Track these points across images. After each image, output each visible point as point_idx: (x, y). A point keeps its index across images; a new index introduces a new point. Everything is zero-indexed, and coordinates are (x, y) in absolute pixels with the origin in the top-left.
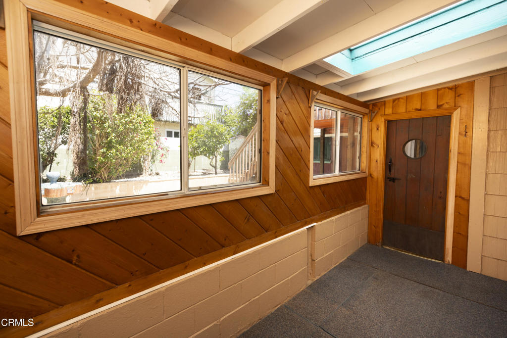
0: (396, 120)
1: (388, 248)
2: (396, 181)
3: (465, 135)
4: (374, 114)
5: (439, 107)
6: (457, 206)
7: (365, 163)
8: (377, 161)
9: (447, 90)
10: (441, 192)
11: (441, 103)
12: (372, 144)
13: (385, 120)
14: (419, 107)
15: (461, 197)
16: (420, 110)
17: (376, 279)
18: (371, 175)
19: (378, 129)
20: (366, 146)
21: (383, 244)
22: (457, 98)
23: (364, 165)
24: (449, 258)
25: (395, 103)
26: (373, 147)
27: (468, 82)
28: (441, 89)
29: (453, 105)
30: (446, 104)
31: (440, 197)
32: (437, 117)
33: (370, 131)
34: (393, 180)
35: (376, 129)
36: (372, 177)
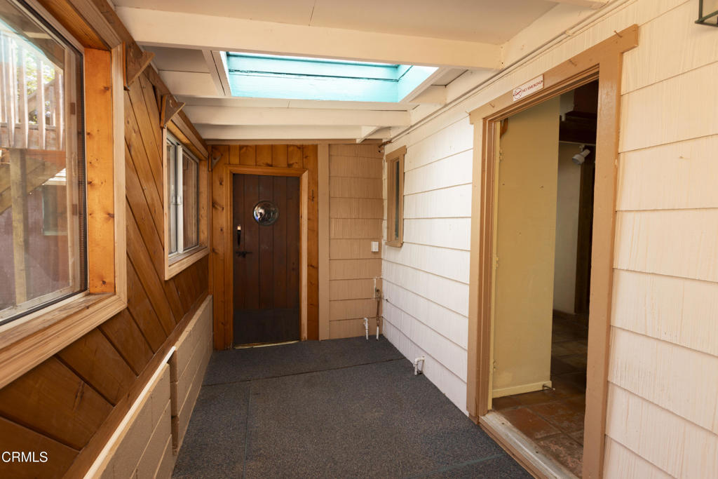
0: (244, 175)
1: (240, 347)
2: (247, 255)
3: (313, 200)
4: (215, 162)
5: (289, 166)
6: (309, 275)
7: (206, 233)
8: (222, 230)
9: (296, 148)
10: (293, 264)
11: (291, 162)
12: (214, 204)
13: (231, 172)
14: (270, 162)
15: (311, 266)
16: (271, 166)
17: (257, 394)
18: (213, 250)
19: (221, 184)
20: (206, 208)
21: (236, 344)
22: (304, 159)
23: (204, 235)
24: (305, 334)
25: (242, 152)
26: (216, 208)
27: (313, 145)
28: (291, 145)
29: (302, 166)
30: (295, 164)
31: (293, 269)
32: (287, 177)
33: (211, 185)
34: (244, 254)
35: (218, 183)
36: (216, 253)
